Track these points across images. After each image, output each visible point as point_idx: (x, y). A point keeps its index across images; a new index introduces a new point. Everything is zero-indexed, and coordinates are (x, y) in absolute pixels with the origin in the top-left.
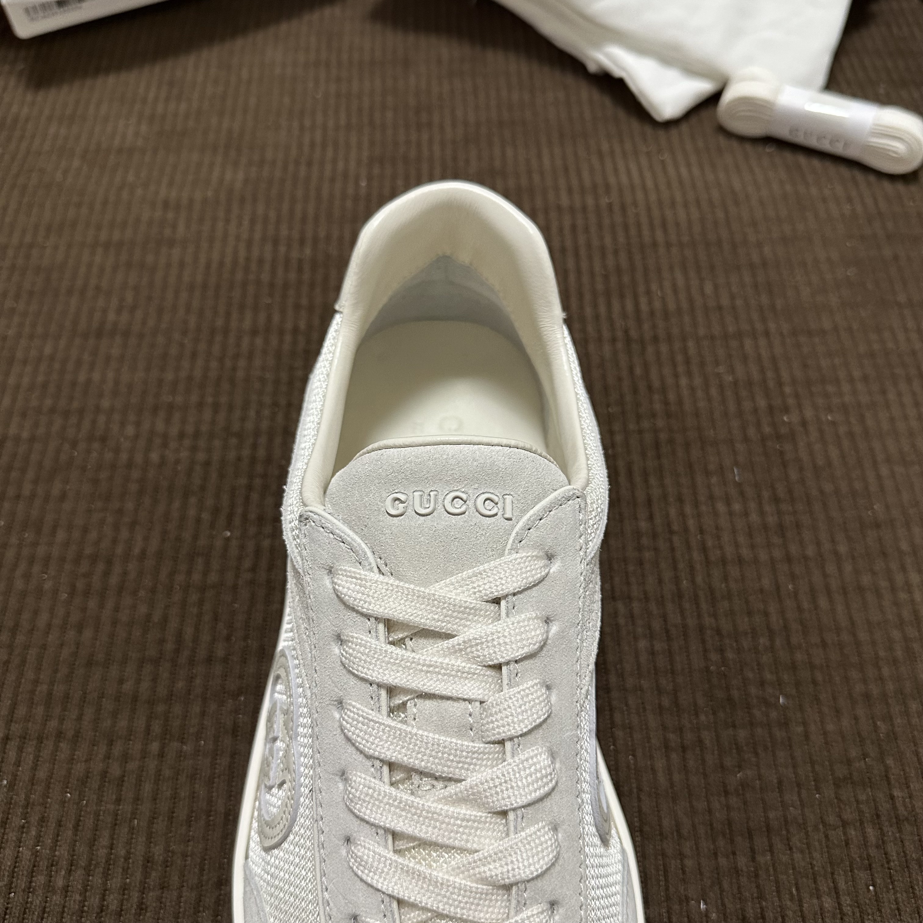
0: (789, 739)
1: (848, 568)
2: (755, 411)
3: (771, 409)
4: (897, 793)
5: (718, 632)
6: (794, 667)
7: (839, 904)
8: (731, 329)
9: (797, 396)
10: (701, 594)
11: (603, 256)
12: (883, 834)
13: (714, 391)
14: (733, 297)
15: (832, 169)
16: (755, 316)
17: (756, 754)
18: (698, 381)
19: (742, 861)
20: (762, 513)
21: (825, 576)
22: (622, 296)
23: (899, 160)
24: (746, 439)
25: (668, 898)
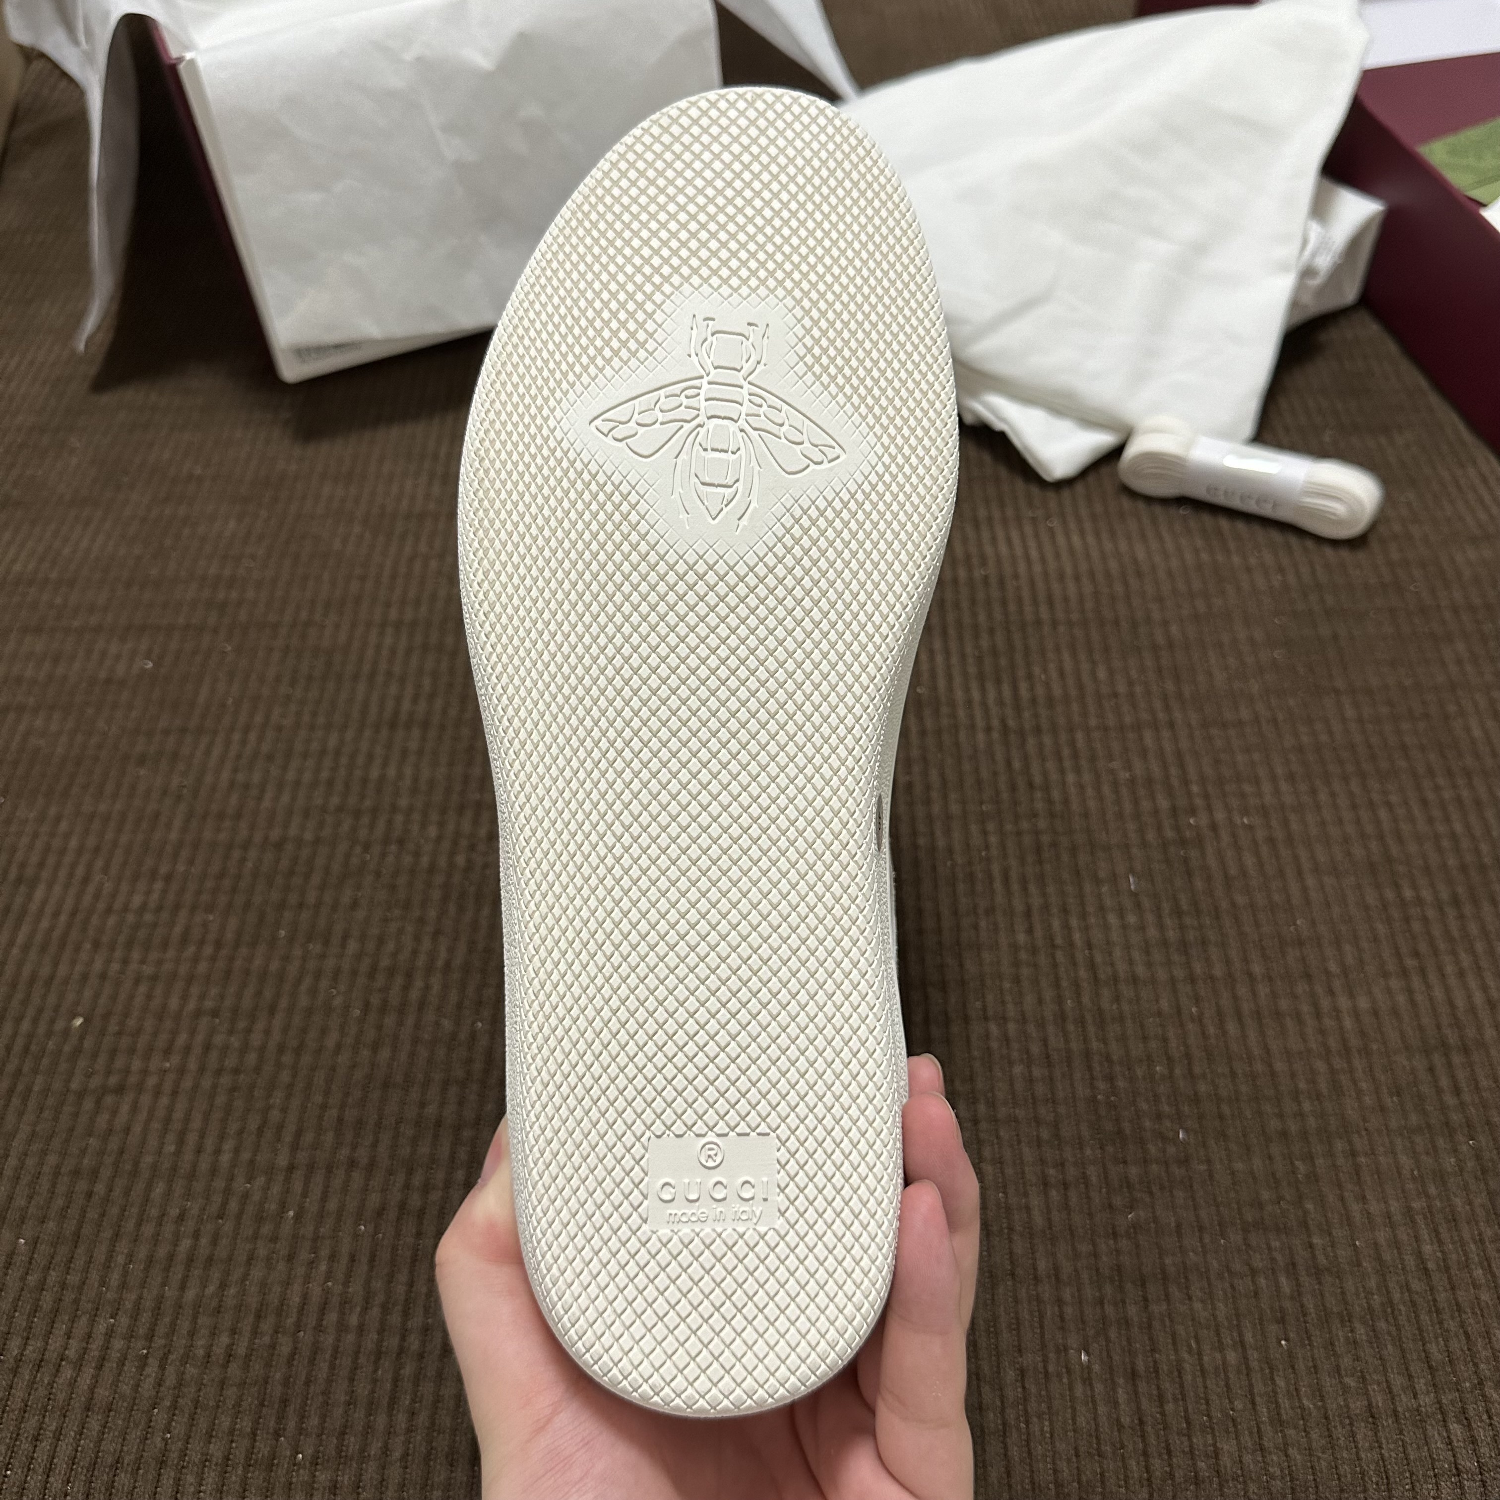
0: (1190, 1178)
1: (1263, 990)
2: (1156, 812)
3: (1174, 810)
4: (1316, 1240)
5: (1108, 1058)
6: (1196, 1099)
7: (1246, 1358)
8: (1128, 720)
9: (1206, 796)
10: (1089, 1018)
11: (976, 636)
12: (1298, 1285)
13: (1106, 790)
14: (1131, 684)
15: (1260, 533)
16: (1158, 705)
17: (1151, 1193)
18: (1087, 777)
19: (1133, 1311)
20: (1161, 927)
21: (1235, 998)
22: (998, 681)
23: (1339, 522)
24: (1144, 844)
25: (1043, 1346)
